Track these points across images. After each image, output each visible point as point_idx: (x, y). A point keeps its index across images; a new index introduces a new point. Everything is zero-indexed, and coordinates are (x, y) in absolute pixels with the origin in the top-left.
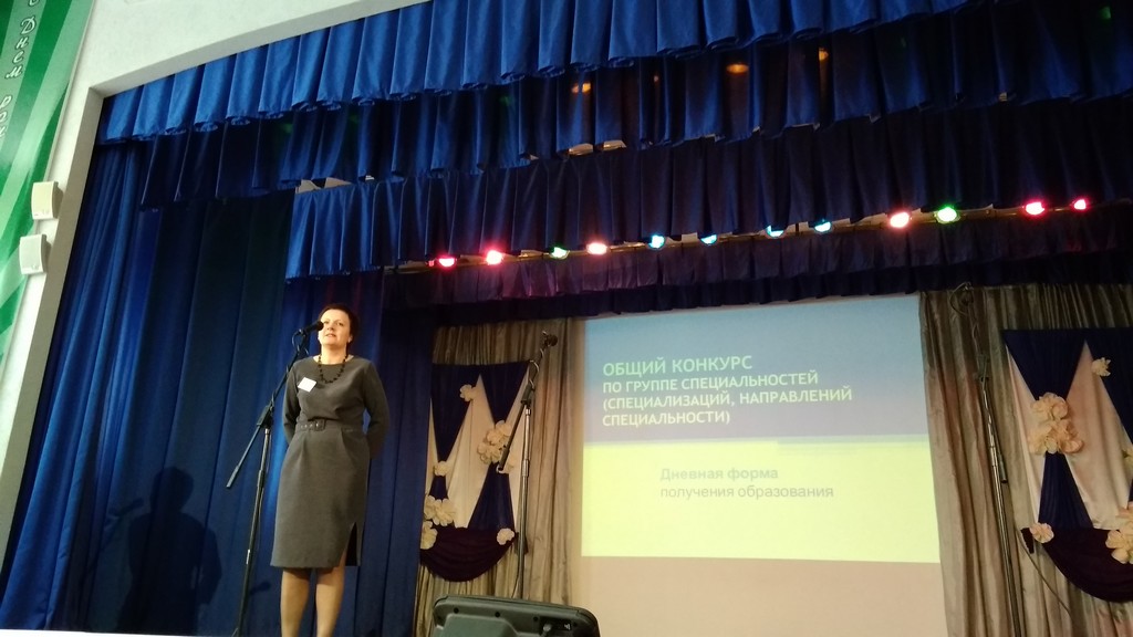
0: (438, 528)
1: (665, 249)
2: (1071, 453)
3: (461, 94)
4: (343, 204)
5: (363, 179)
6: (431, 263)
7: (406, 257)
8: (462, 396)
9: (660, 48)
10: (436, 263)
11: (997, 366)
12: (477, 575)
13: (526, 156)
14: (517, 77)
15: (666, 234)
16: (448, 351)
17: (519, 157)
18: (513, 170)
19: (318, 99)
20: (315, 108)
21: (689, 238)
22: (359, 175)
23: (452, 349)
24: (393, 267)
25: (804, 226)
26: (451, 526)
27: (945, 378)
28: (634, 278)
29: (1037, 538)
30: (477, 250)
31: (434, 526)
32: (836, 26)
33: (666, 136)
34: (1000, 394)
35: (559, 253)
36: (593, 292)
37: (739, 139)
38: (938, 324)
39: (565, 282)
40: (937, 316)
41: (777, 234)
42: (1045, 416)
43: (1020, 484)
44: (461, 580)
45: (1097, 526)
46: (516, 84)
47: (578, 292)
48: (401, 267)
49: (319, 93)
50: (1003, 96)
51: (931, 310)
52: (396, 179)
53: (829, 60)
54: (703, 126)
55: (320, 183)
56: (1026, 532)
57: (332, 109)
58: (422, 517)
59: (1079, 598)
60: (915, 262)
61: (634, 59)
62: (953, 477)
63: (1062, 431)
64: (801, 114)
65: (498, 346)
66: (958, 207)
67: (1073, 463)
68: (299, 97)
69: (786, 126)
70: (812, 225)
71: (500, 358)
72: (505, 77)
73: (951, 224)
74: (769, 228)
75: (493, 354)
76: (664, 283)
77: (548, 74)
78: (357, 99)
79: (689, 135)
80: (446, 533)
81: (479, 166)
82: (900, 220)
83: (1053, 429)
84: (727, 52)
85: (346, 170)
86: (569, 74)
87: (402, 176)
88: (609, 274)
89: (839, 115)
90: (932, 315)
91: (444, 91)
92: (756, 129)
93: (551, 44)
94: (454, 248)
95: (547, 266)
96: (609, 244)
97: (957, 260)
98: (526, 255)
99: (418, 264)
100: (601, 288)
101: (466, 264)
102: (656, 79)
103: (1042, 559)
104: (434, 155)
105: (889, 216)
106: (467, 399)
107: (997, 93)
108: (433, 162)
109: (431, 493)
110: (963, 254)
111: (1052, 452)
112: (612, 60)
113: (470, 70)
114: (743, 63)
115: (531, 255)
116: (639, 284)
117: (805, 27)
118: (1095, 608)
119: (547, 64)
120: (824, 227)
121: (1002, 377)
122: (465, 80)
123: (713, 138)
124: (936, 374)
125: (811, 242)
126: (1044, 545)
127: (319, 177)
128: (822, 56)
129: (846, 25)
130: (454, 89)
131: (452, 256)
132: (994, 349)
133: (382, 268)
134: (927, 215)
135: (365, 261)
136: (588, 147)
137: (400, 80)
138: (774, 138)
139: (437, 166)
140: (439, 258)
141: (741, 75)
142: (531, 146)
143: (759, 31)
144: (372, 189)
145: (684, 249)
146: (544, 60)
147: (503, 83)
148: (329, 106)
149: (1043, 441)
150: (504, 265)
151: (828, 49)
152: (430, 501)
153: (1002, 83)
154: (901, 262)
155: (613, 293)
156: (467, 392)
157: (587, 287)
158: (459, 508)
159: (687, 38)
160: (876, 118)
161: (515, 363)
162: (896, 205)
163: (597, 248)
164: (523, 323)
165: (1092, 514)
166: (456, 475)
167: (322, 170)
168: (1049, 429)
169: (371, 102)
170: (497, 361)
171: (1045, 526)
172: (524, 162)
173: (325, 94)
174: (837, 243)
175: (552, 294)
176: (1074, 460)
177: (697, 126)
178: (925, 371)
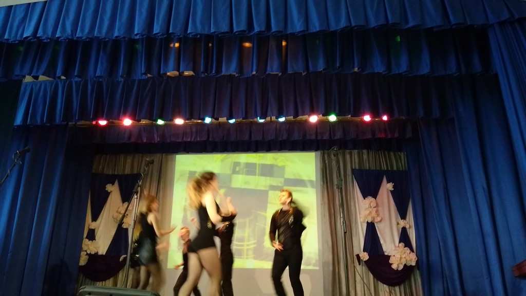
0: (90, 255)
1: (211, 124)
2: (377, 222)
3: (114, 40)
4: (49, 90)
5: (59, 77)
6: (94, 123)
7: (81, 118)
8: (106, 189)
9: (212, 31)
10: (97, 123)
11: (349, 184)
12: (109, 278)
13: (145, 74)
14: (142, 36)
15: (212, 117)
16: (101, 167)
17: (142, 74)
18: (140, 81)
19: (38, 36)
20: (35, 40)
21: (223, 120)
22: (57, 76)
23: (103, 166)
24: (74, 123)
25: (274, 118)
26: (96, 254)
27: (329, 189)
28: (196, 137)
29: (362, 258)
30: (118, 118)
31: (87, 254)
32: (289, 31)
33: (214, 72)
34: (350, 196)
35: (160, 122)
36: (176, 142)
37: (246, 76)
38: (327, 165)
39: (163, 136)
40: (327, 162)
41: (262, 121)
42: (367, 206)
43: (356, 235)
44: (99, 281)
45: (386, 254)
46: (143, 39)
47: (168, 141)
48: (78, 123)
49: (39, 32)
50: (356, 69)
51: (325, 158)
52: (77, 79)
53: (287, 45)
54: (230, 69)
55: (36, 77)
56: (358, 256)
57: (45, 41)
58: (81, 249)
59: (378, 285)
60: (319, 138)
61: (200, 34)
62: (329, 232)
63: (374, 213)
64: (274, 68)
65: (127, 166)
66: (337, 115)
67: (378, 227)
68: (28, 33)
69: (267, 73)
70: (277, 118)
71: (128, 171)
72: (136, 35)
73: (334, 122)
74: (259, 118)
75: (124, 169)
76: (210, 140)
77: (158, 36)
78: (58, 38)
79: (224, 72)
80: (93, 257)
81: (122, 77)
82: (314, 119)
83: (370, 212)
84: (243, 37)
85: (50, 72)
86: (168, 38)
87: (81, 78)
88: (185, 134)
89: (290, 71)
90: (325, 161)
91: (105, 38)
92: (254, 73)
93: (160, 23)
94: (107, 115)
95: (154, 128)
96: (185, 119)
97: (336, 138)
98: (144, 122)
99: (88, 123)
100: (180, 140)
101: (113, 125)
102: (210, 45)
103: (364, 267)
104: (98, 69)
105: (309, 117)
106: (109, 191)
107: (353, 68)
108: (97, 72)
109: (87, 238)
110: (339, 135)
111: (370, 221)
112: (190, 33)
113: (119, 30)
114: (250, 42)
115: (147, 122)
116: (198, 140)
117: (277, 30)
118: (384, 289)
119: (158, 32)
120: (282, 119)
121: (351, 189)
122: (116, 34)
123: (235, 75)
124: (325, 186)
125: (276, 126)
126: (365, 261)
127: (36, 75)
128: (284, 43)
129: (294, 31)
130: (110, 38)
131: (105, 120)
132: (349, 177)
133: (67, 124)
134: (325, 118)
135: (58, 119)
136: (177, 73)
137: (82, 31)
138: (262, 77)
139: (99, 75)
140: (98, 120)
141: (249, 48)
142: (148, 70)
143: (257, 29)
144: (65, 83)
145: (220, 124)
146: (157, 29)
147: (136, 38)
148: (44, 39)
149: (366, 217)
150: (132, 125)
151: (287, 41)
152: (86, 242)
153: (356, 64)
154: (313, 137)
155: (186, 143)
156: (109, 188)
157: (173, 139)
158: (101, 245)
159: (224, 28)
160: (305, 73)
161: (135, 174)
162: (312, 111)
163: (179, 121)
164: (141, 155)
165: (384, 248)
166: (101, 229)
167: (37, 71)
168: (368, 212)
169: (66, 40)
170: (126, 173)
171: (365, 253)
172: (144, 77)
173: (42, 34)
174: (288, 127)
175: (156, 142)
176: (378, 225)
177: (228, 68)
178: (321, 185)
